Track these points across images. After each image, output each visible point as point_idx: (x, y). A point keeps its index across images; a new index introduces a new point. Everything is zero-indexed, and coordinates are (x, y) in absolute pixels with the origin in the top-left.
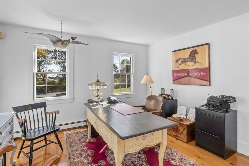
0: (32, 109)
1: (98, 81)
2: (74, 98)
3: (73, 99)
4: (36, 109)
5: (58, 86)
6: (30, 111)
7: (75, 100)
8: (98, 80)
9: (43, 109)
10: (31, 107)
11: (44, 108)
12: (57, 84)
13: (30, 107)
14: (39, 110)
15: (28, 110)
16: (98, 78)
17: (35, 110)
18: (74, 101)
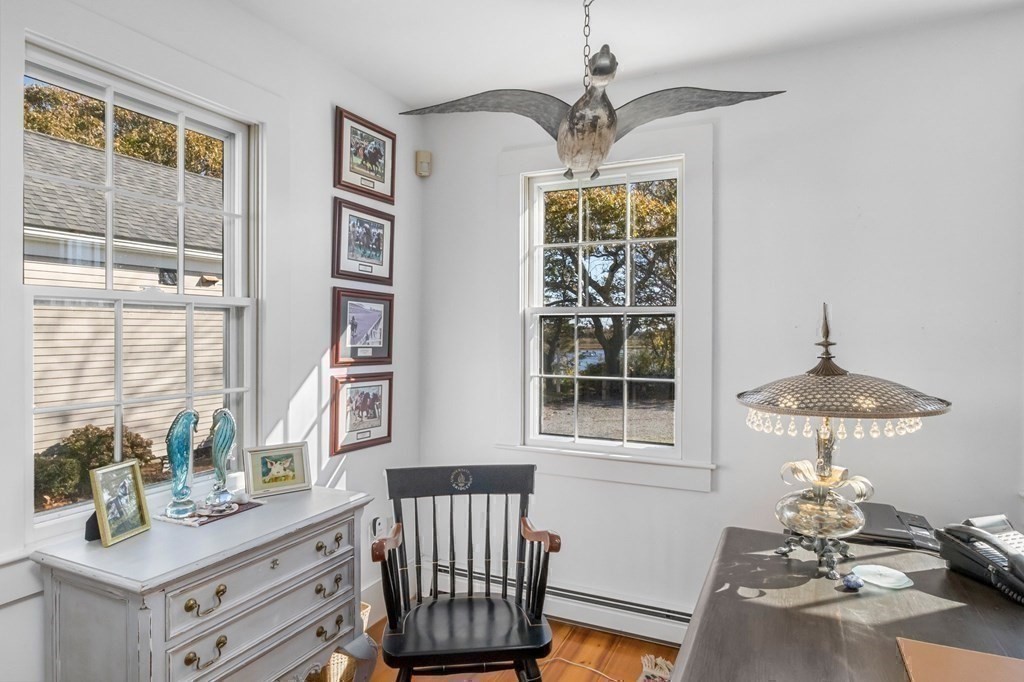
0: (470, 492)
1: (827, 368)
2: (718, 467)
3: (712, 470)
4: (486, 495)
5: (630, 383)
6: (461, 501)
7: (723, 476)
8: (827, 359)
9: (515, 499)
10: (467, 479)
11: (519, 495)
12: (626, 373)
13: (462, 478)
14: (498, 499)
15: (452, 492)
16: (827, 344)
17: (479, 499)
18: (714, 486)
